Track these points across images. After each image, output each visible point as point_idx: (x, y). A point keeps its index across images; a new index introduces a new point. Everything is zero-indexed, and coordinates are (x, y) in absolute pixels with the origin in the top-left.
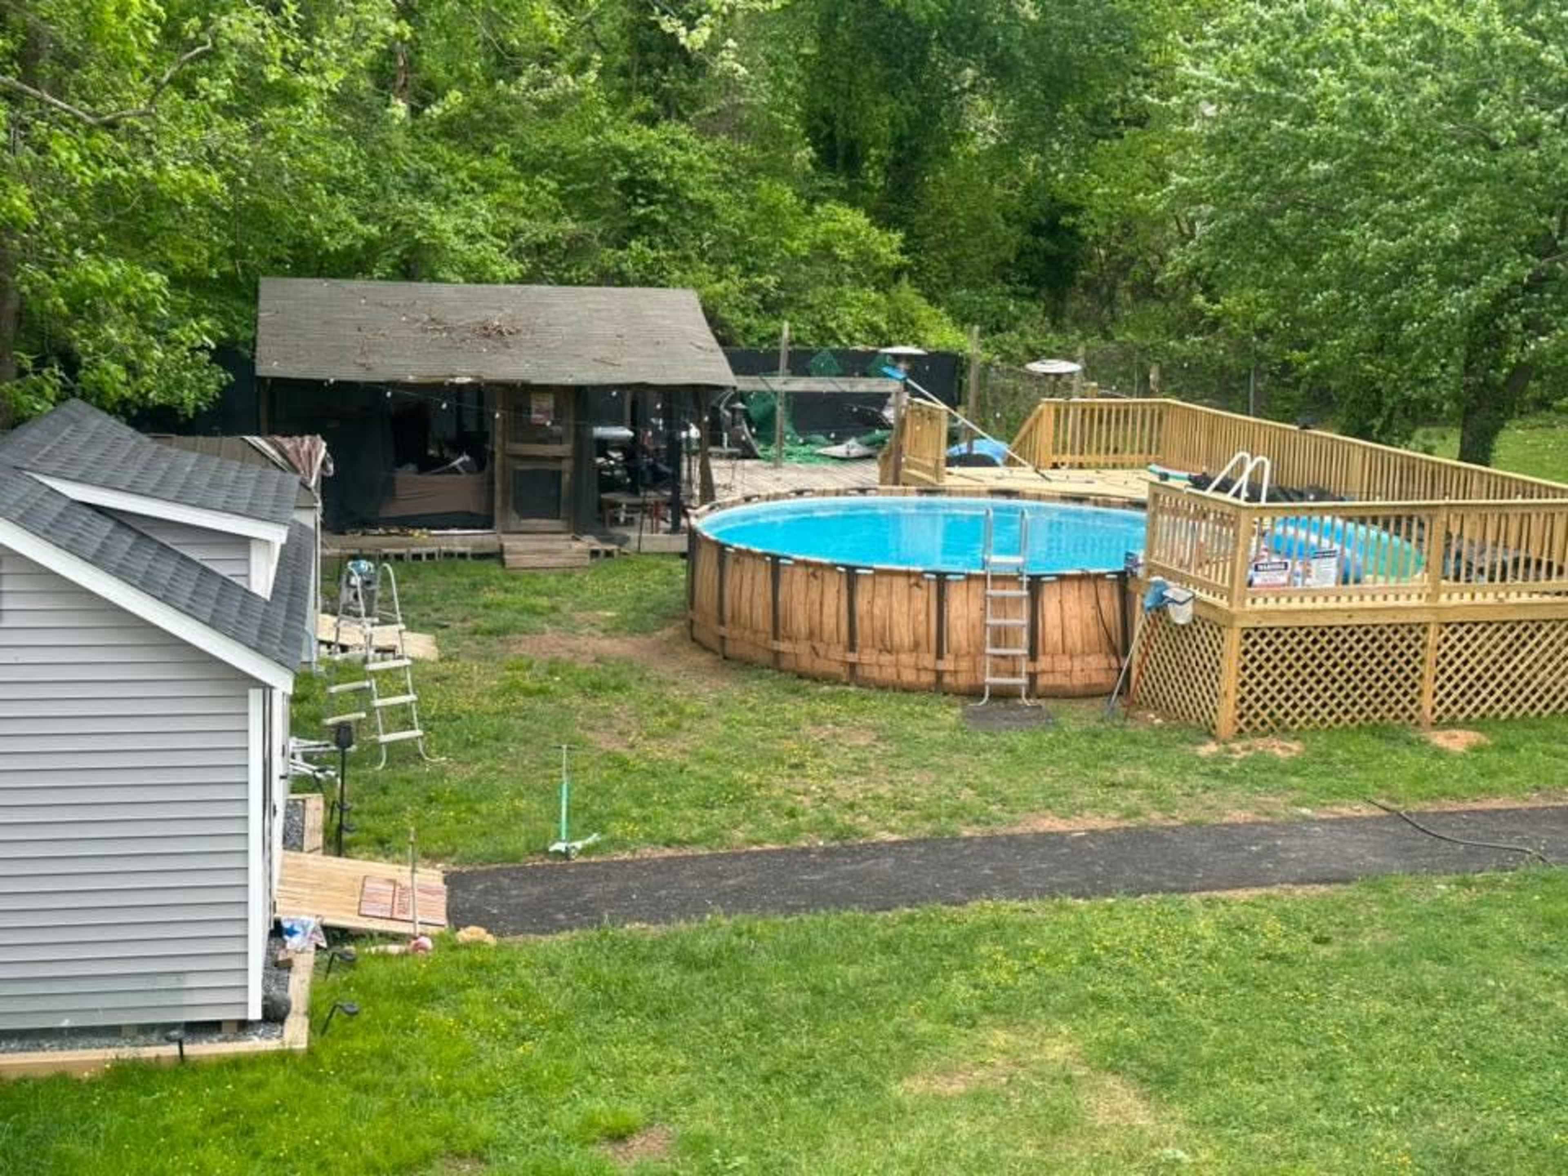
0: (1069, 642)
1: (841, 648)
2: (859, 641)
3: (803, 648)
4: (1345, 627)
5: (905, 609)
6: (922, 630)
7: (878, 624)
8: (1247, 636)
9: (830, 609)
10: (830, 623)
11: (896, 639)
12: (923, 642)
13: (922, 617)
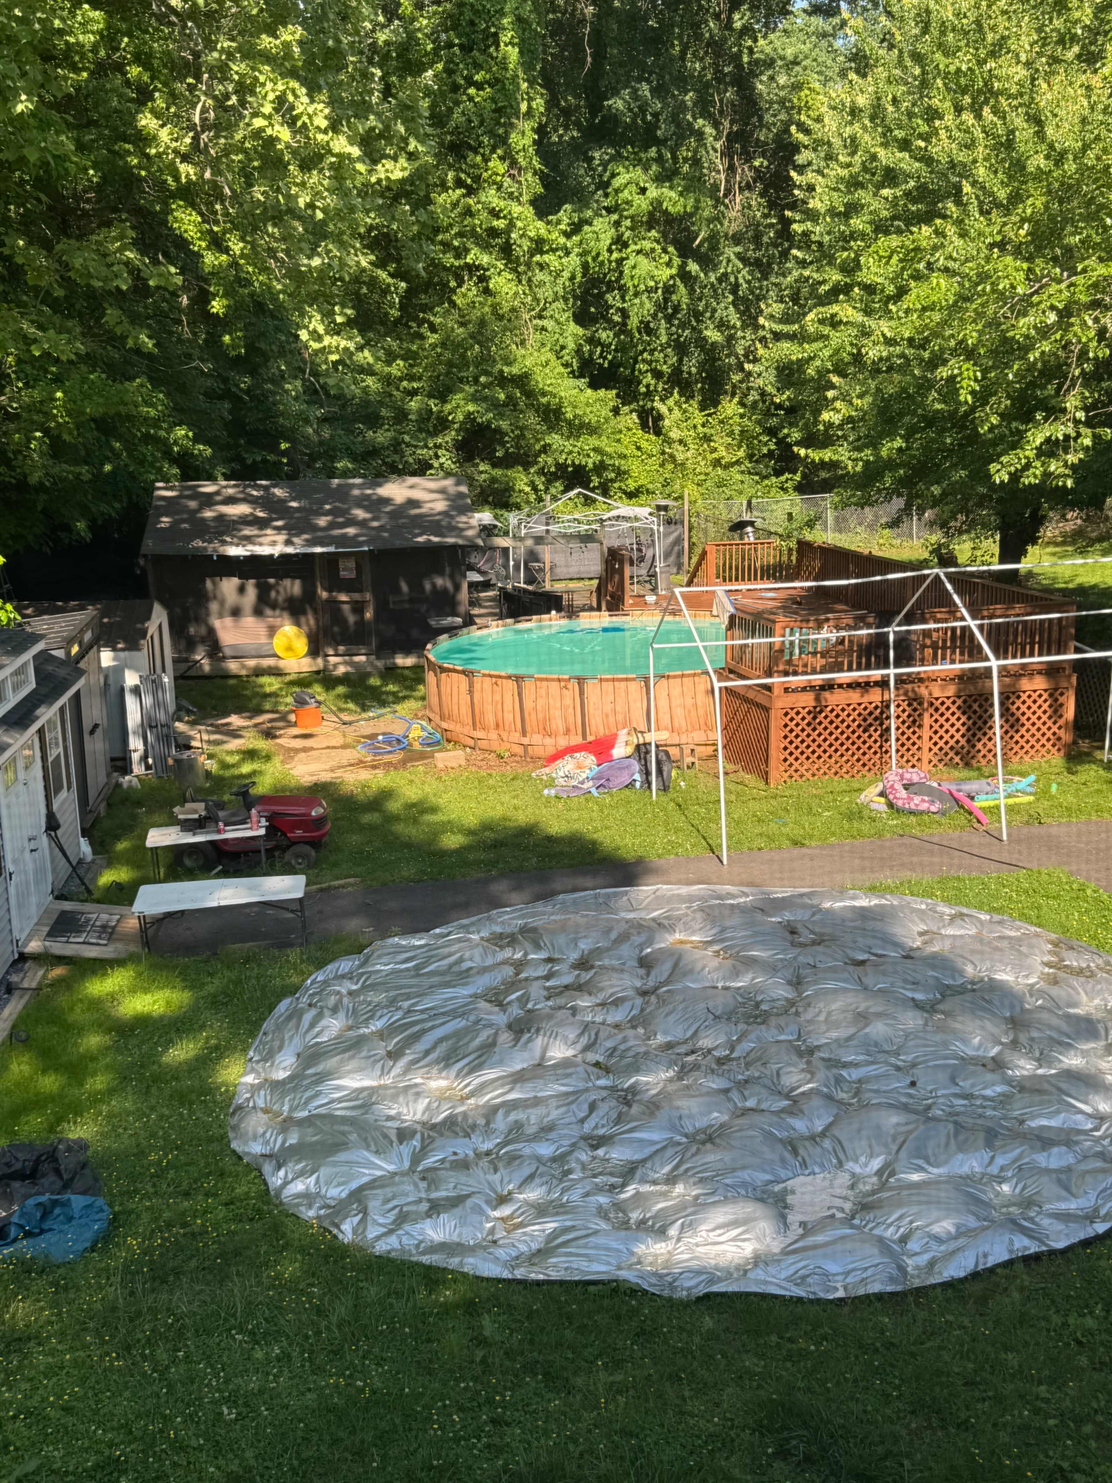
0: (676, 725)
1: (517, 735)
2: (528, 729)
3: (493, 735)
4: (860, 704)
5: (558, 704)
6: (571, 719)
7: (541, 716)
8: (786, 714)
9: (508, 706)
10: (509, 717)
11: (554, 726)
12: (572, 728)
13: (571, 710)
